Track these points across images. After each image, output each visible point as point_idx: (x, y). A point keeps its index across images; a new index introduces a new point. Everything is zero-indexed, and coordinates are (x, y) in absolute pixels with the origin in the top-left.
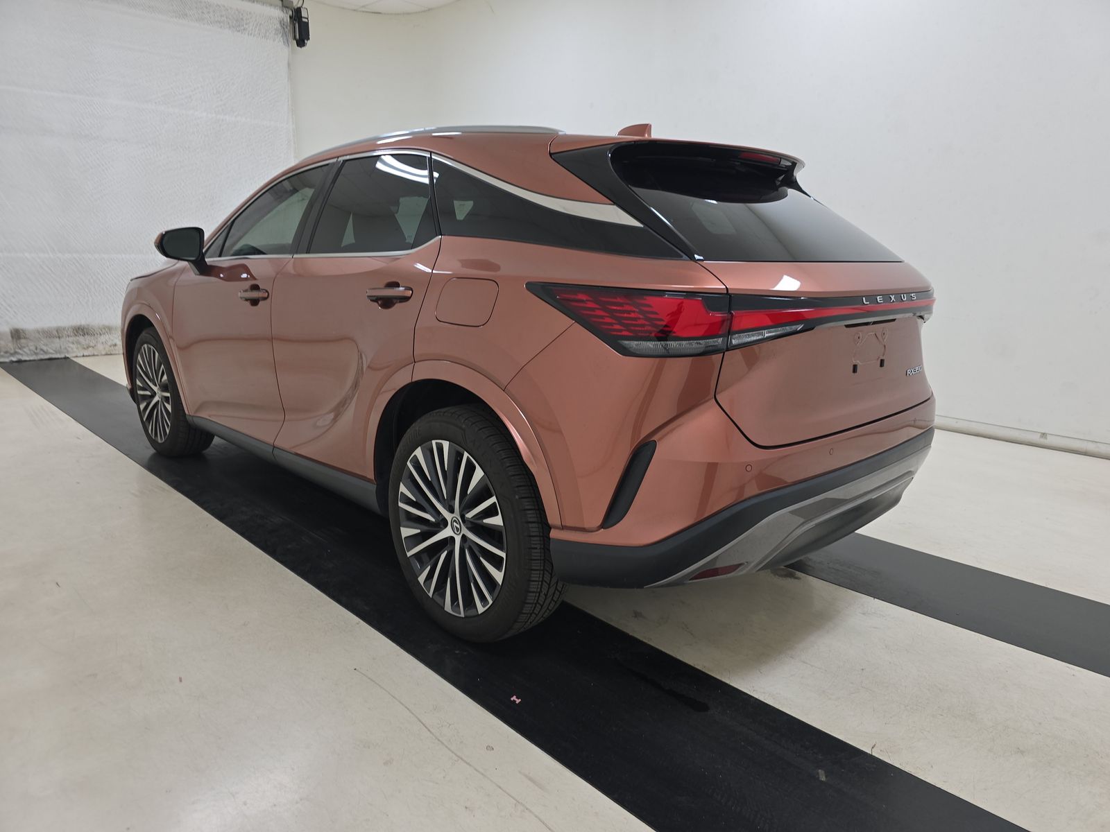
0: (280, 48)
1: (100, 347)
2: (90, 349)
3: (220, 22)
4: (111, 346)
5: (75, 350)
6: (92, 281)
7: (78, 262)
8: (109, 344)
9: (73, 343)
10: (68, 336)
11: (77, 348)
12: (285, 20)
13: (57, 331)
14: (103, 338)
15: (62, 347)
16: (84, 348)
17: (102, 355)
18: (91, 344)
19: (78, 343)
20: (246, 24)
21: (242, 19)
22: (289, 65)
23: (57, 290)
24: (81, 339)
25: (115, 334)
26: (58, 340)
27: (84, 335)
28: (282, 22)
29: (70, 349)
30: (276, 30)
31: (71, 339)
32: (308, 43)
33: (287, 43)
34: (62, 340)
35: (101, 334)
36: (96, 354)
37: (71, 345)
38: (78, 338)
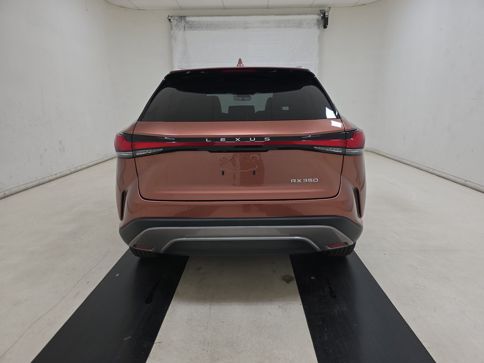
0: (315, 31)
3: (292, 26)
12: (319, 19)
20: (303, 24)
21: (301, 23)
22: (319, 37)
28: (318, 20)
30: (315, 24)
32: (328, 26)
33: (319, 28)
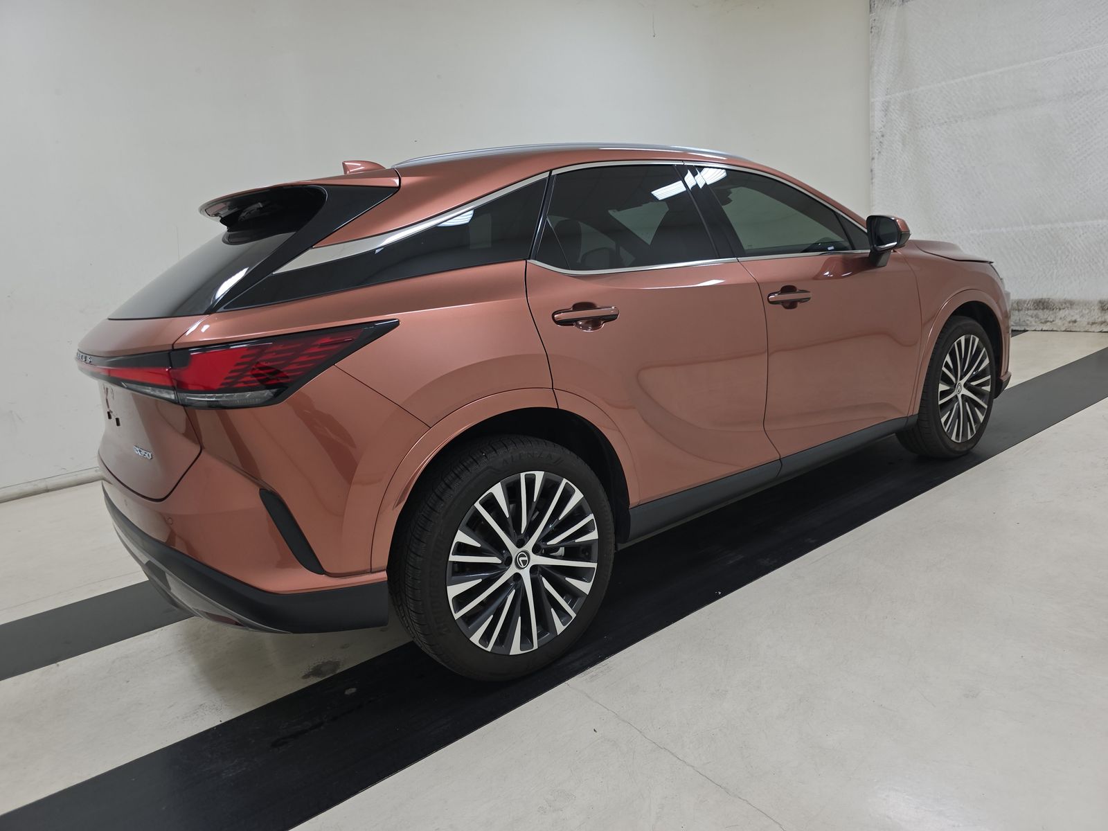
1: (1059, 322)
2: (1048, 324)
4: (1070, 322)
5: (1034, 323)
6: (1060, 252)
7: (1049, 232)
8: (1069, 320)
9: (1032, 317)
10: (1028, 309)
11: (1036, 322)
13: (1017, 304)
14: (1062, 313)
15: (1022, 320)
16: (1041, 323)
17: (1061, 331)
18: (1049, 319)
19: (1037, 316)
23: (1025, 262)
24: (1040, 313)
25: (1077, 309)
26: (1017, 312)
27: (1043, 309)
29: (1028, 322)
31: (1030, 312)
34: (1021, 312)
35: (1060, 309)
36: (1055, 329)
37: (1030, 318)
38: (1037, 311)
